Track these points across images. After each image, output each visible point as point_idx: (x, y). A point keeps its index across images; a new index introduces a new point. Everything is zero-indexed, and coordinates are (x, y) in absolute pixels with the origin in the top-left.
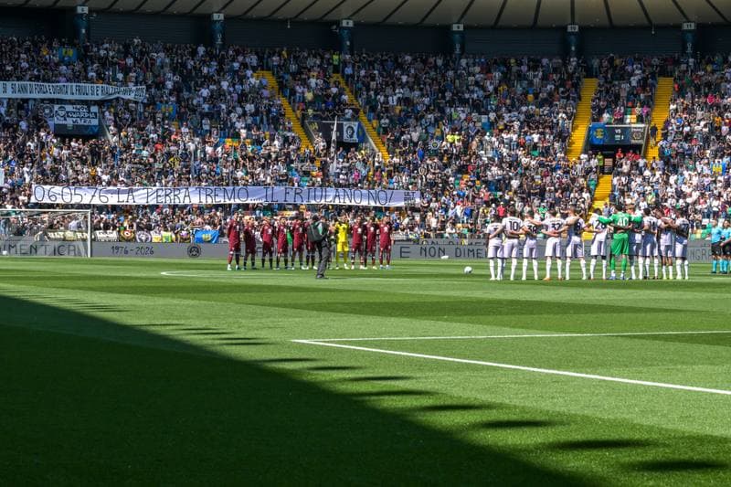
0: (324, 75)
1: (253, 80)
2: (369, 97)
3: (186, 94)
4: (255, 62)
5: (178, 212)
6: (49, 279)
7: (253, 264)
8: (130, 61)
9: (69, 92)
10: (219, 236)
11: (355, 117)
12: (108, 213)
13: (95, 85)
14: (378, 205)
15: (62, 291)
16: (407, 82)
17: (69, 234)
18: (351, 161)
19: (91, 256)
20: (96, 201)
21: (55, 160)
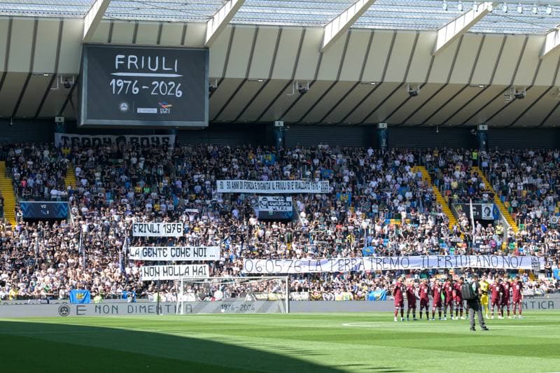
0: (466, 168)
1: (410, 174)
2: (501, 184)
3: (359, 186)
4: (412, 160)
5: (355, 277)
6: (257, 330)
7: (414, 316)
8: (316, 161)
9: (271, 187)
10: (386, 295)
11: (491, 199)
12: (301, 278)
13: (291, 181)
14: (511, 268)
15: (268, 339)
16: (531, 171)
17: (272, 296)
18: (488, 234)
19: (289, 312)
20: (292, 271)
21: (260, 239)
